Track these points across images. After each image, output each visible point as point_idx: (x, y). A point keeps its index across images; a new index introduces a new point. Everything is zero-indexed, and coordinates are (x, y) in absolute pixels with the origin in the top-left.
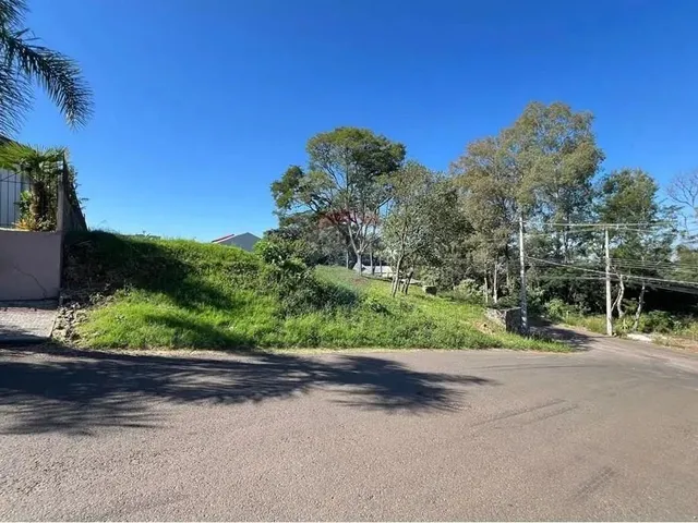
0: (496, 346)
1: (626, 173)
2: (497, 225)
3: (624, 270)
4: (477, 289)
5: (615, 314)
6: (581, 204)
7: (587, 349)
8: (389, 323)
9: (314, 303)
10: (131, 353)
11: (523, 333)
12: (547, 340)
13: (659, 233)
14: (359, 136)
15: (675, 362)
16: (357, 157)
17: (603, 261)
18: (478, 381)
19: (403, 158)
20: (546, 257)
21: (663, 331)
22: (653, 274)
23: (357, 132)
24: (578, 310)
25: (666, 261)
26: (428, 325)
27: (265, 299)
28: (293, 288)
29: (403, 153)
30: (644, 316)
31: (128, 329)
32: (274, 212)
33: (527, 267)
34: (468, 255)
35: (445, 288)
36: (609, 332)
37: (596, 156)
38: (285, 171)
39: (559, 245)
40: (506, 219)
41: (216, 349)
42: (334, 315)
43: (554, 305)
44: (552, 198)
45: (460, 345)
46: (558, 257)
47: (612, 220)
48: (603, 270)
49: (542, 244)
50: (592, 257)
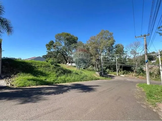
0: (99, 79)
1: (119, 44)
2: (97, 54)
3: (119, 63)
4: (93, 68)
5: (118, 71)
6: (112, 50)
7: (114, 78)
8: (79, 76)
9: (63, 73)
10: (28, 87)
11: (103, 76)
12: (107, 77)
13: (124, 56)
14: (68, 35)
15: (128, 80)
16: (67, 39)
17: (116, 61)
18: (98, 86)
19: (77, 40)
20: (106, 61)
21: (126, 74)
22: (124, 63)
23: (67, 34)
24: (112, 71)
25: (126, 61)
26: (86, 76)
27: (53, 73)
28: (58, 70)
29: (78, 39)
30: (123, 71)
31: (25, 82)
32: (47, 52)
33: (103, 63)
34: (91, 60)
35: (87, 68)
36: (117, 75)
37: (114, 41)
38: (49, 42)
39: (108, 58)
40: (98, 53)
41: (46, 85)
42: (67, 75)
43: (108, 70)
44: (107, 49)
45: (92, 80)
46: (108, 61)
47: (117, 53)
48: (116, 63)
49: (105, 58)
50: (114, 60)
